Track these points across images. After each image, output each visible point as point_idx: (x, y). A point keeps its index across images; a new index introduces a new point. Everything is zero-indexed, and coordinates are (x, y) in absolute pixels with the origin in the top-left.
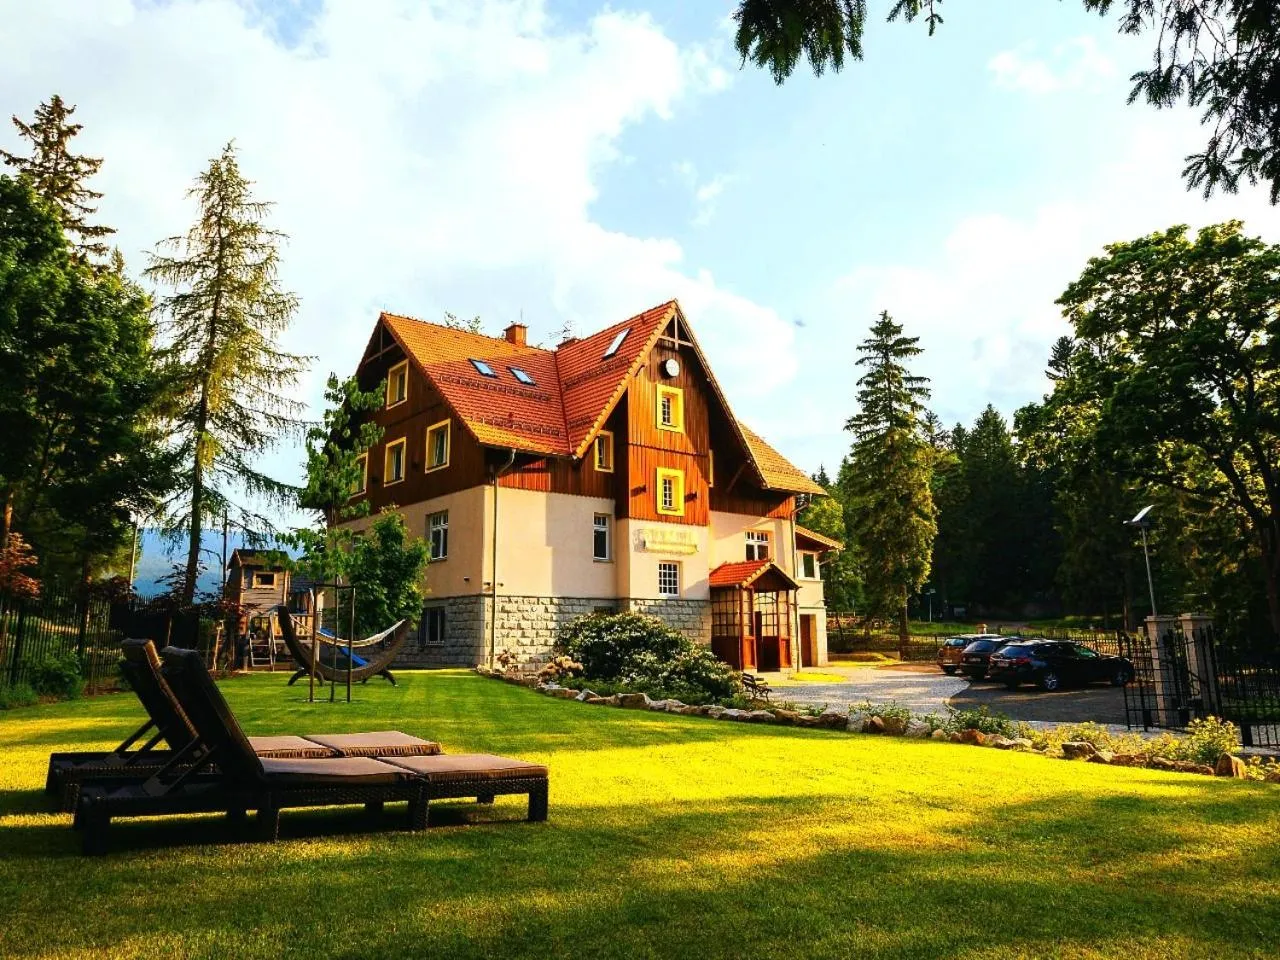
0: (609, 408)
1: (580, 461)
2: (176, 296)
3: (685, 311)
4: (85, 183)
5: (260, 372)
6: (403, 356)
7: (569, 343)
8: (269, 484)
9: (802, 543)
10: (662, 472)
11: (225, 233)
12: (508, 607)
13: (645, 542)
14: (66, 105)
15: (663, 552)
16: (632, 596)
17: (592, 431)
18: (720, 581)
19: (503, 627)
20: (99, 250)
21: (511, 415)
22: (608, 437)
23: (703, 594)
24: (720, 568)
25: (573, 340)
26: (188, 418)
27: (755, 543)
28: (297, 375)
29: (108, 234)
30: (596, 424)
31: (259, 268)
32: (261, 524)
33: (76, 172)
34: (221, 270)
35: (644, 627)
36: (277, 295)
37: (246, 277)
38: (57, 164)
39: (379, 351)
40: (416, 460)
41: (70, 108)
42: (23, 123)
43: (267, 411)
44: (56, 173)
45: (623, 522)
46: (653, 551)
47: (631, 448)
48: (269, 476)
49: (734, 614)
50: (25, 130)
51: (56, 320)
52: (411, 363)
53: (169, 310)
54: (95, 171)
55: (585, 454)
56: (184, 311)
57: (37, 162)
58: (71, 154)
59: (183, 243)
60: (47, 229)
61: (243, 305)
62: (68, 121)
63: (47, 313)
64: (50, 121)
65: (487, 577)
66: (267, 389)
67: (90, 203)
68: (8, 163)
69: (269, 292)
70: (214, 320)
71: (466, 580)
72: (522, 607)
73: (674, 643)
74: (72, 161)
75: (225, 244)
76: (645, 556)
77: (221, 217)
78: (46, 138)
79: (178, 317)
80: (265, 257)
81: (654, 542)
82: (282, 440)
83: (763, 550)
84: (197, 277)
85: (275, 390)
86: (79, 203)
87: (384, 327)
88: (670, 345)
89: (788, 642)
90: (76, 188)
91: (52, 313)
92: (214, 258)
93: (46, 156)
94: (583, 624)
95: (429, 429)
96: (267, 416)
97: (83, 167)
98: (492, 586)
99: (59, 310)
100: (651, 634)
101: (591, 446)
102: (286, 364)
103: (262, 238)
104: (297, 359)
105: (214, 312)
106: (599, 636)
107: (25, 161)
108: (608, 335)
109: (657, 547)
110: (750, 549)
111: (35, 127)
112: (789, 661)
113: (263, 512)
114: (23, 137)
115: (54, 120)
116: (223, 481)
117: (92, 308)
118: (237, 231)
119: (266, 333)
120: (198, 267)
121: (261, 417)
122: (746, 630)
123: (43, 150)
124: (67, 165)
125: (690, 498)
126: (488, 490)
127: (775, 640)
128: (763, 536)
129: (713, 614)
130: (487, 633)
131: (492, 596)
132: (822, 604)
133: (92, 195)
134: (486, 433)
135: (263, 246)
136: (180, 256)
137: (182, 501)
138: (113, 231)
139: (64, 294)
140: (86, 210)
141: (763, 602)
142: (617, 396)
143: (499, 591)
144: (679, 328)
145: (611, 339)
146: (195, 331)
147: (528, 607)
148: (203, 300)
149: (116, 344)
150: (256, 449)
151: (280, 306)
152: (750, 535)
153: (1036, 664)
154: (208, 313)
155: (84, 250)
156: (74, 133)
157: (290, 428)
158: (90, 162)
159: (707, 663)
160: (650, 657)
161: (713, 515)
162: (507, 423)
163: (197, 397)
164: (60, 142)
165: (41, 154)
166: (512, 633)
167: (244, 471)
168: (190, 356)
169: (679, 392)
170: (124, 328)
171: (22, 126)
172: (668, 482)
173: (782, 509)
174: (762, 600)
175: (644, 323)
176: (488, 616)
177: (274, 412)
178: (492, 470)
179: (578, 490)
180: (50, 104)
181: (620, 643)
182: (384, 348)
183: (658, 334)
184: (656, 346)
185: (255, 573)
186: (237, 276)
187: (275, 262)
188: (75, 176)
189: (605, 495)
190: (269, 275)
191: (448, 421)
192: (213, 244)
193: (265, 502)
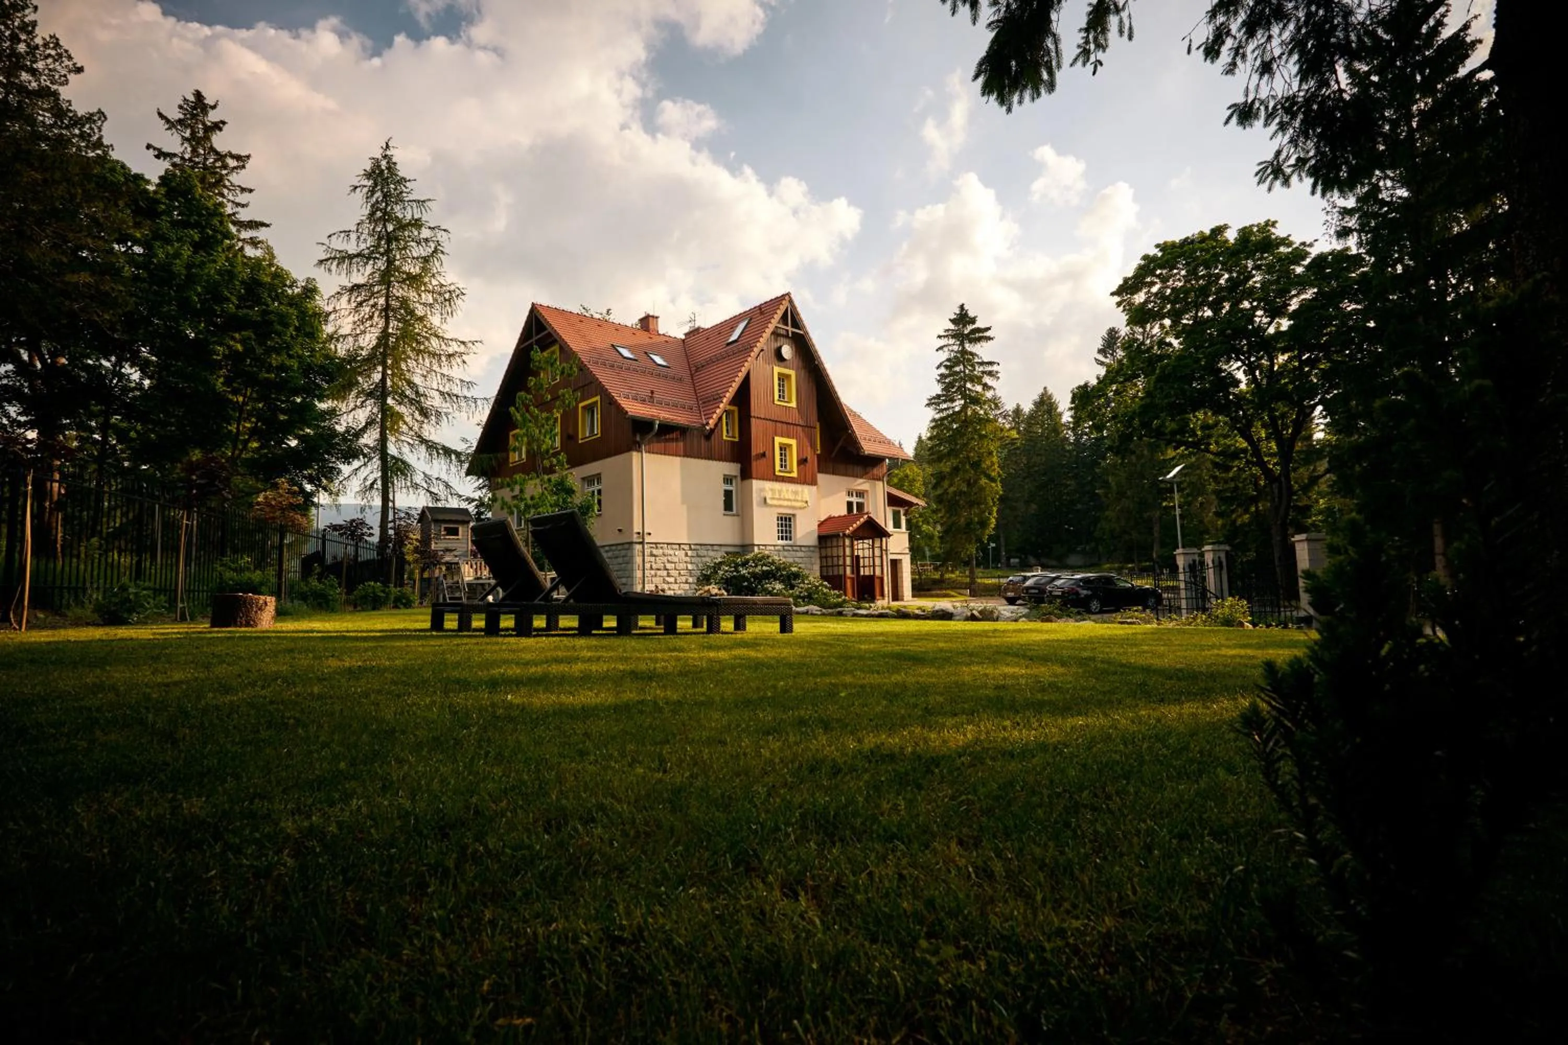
0: (735, 386)
1: (712, 431)
2: (350, 285)
3: (797, 303)
4: (236, 178)
5: (433, 355)
6: (554, 342)
7: (695, 332)
8: (448, 452)
9: (893, 501)
10: (778, 440)
11: (390, 228)
12: (655, 552)
13: (765, 499)
14: (209, 101)
15: (780, 506)
16: (756, 542)
17: (721, 405)
18: (827, 531)
19: (651, 568)
20: (254, 243)
21: (652, 392)
22: (733, 411)
23: (813, 540)
24: (826, 520)
25: (698, 329)
26: (370, 395)
27: (854, 500)
28: (465, 357)
29: (264, 229)
30: (725, 400)
31: (426, 260)
32: (441, 487)
33: (225, 166)
34: (390, 262)
35: (773, 563)
36: (442, 286)
37: (415, 270)
38: (206, 159)
39: (531, 337)
40: (571, 431)
41: (212, 104)
42: (170, 117)
43: (441, 388)
44: (205, 168)
45: (747, 482)
46: (772, 506)
47: (753, 421)
48: (447, 445)
49: (838, 557)
50: (171, 124)
51: (238, 307)
52: (561, 348)
53: (345, 298)
54: (244, 167)
55: (716, 425)
56: (359, 299)
57: (187, 156)
58: (219, 149)
59: (353, 236)
60: (215, 222)
61: (412, 294)
62: (213, 117)
63: (228, 300)
64: (194, 116)
65: (637, 528)
66: (438, 370)
67: (242, 198)
68: (157, 157)
69: (434, 282)
70: (387, 308)
71: (620, 530)
72: (666, 551)
73: (796, 576)
74: (221, 157)
75: (390, 238)
76: (766, 510)
77: (385, 213)
78: (193, 133)
79: (354, 305)
80: (430, 250)
81: (773, 499)
82: (457, 414)
83: (860, 506)
84: (369, 269)
85: (445, 371)
86: (231, 197)
87: (536, 317)
88: (784, 332)
89: (882, 579)
90: (227, 183)
91: (234, 299)
92: (382, 250)
93: (194, 151)
94: (721, 563)
95: (581, 405)
96: (442, 393)
97: (232, 163)
98: (641, 535)
99: (240, 298)
100: (778, 569)
101: (720, 419)
102: (454, 347)
103: (425, 233)
104: (463, 343)
105: (387, 301)
106: (738, 572)
107: (175, 155)
108: (731, 323)
109: (775, 502)
110: (850, 504)
111: (180, 121)
112: (882, 595)
113: (444, 476)
114: (169, 132)
115: (197, 115)
116: (406, 449)
117: (270, 296)
118: (402, 226)
119: (435, 320)
120: (369, 258)
121: (436, 394)
122: (848, 570)
123: (191, 146)
124: (216, 161)
125: (802, 462)
126: (635, 455)
127: (871, 578)
128: (860, 494)
129: (821, 558)
130: (639, 574)
131: (642, 543)
132: (907, 551)
133: (243, 190)
134: (634, 409)
135: (426, 240)
136: (352, 249)
137: (369, 468)
138: (267, 226)
139: (243, 282)
140: (238, 205)
141: (863, 548)
142: (741, 375)
143: (648, 539)
144: (792, 318)
145: (733, 328)
146: (371, 318)
147: (671, 552)
148: (376, 289)
149: (297, 329)
150: (433, 422)
151: (447, 296)
152: (850, 494)
153: (1084, 592)
154: (382, 301)
155: (240, 244)
156: (220, 129)
157: (463, 404)
158: (238, 158)
159: (825, 590)
160: (779, 586)
161: (821, 477)
162: (650, 399)
163: (377, 377)
164: (207, 138)
165: (189, 149)
166: (659, 573)
167: (423, 441)
168: (369, 340)
169: (792, 373)
170: (303, 314)
171: (168, 121)
172: (783, 448)
173: (876, 471)
174: (860, 546)
175: (762, 313)
176: (638, 560)
177: (447, 390)
178: (638, 439)
179: (710, 456)
180: (192, 98)
181: (754, 575)
182: (537, 334)
183: (775, 322)
184: (773, 333)
185: (443, 526)
186: (406, 268)
187: (440, 255)
188: (224, 172)
189: (733, 460)
190: (435, 266)
191: (598, 398)
192: (380, 239)
193: (445, 467)
